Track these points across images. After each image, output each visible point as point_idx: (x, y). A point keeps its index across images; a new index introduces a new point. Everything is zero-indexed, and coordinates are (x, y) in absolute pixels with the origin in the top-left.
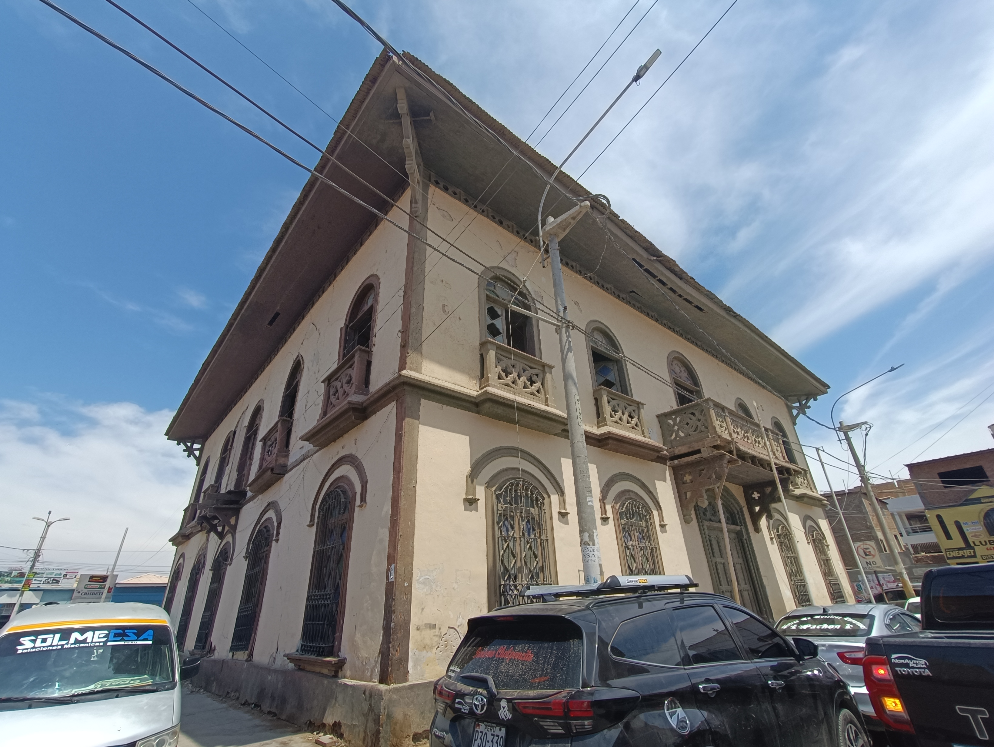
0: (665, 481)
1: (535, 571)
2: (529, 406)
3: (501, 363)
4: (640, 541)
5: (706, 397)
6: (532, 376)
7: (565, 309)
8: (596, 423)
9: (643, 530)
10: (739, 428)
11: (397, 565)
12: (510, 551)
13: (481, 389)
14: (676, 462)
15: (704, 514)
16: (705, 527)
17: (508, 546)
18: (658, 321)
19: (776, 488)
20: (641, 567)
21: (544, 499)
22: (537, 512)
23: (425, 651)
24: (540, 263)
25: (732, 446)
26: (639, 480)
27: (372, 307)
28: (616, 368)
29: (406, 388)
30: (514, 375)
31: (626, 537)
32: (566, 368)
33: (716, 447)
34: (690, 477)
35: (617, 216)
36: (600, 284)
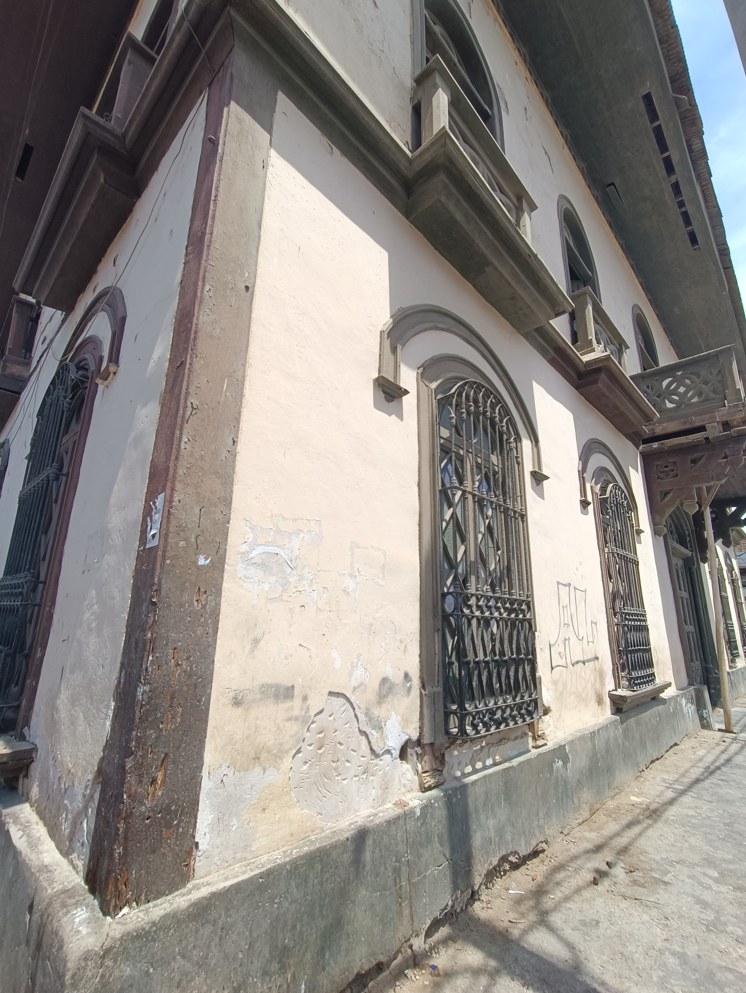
0: (637, 471)
11: (171, 496)
14: (655, 445)
17: (453, 515)
22: (501, 465)
23: (258, 770)
26: (616, 460)
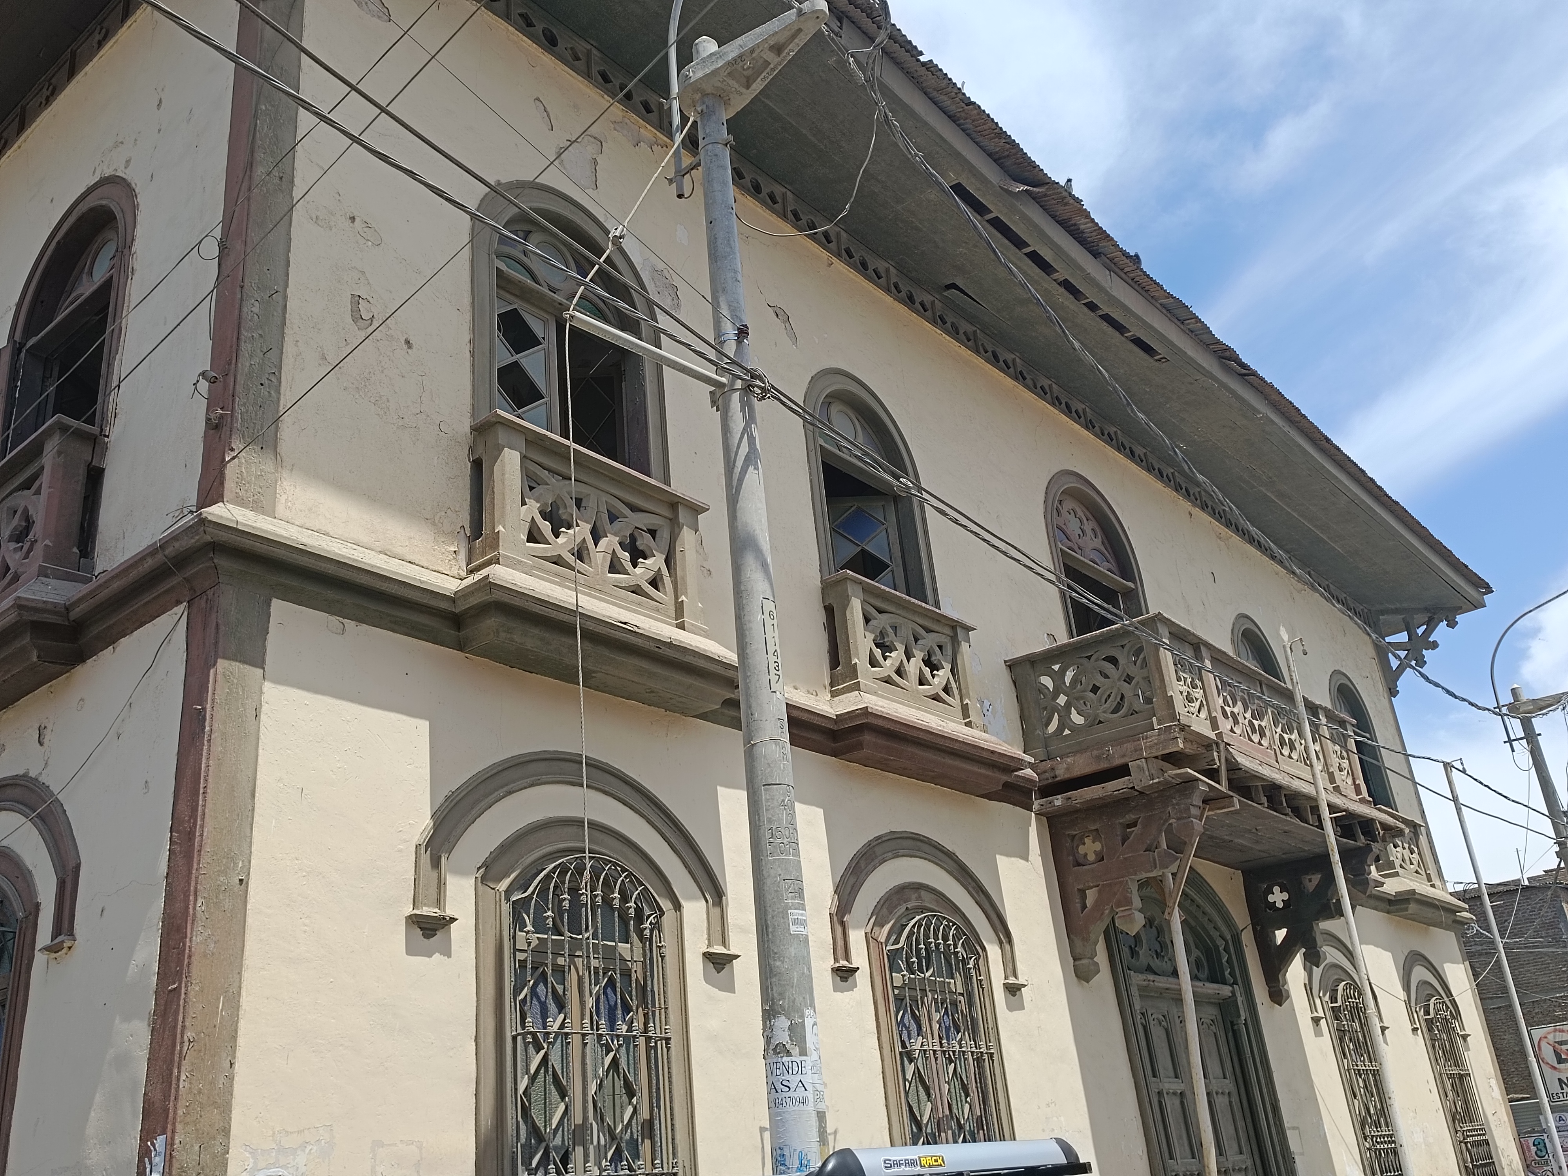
0: (1025, 857)
1: (627, 1136)
2: (622, 628)
3: (539, 490)
4: (945, 1034)
5: (1153, 611)
6: (636, 534)
7: (742, 332)
8: (827, 681)
9: (954, 1004)
10: (1239, 703)
12: (549, 1078)
13: (471, 572)
14: (1058, 801)
15: (1133, 953)
16: (1135, 992)
17: (545, 1060)
18: (1024, 378)
19: (1330, 878)
20: (947, 1112)
21: (662, 913)
22: (638, 955)
24: (671, 181)
25: (1215, 754)
26: (950, 855)
27: (107, 287)
28: (893, 518)
29: (223, 562)
30: (582, 531)
31: (904, 1025)
32: (738, 515)
33: (1174, 759)
34: (1098, 846)
35: (913, 51)
36: (857, 258)
